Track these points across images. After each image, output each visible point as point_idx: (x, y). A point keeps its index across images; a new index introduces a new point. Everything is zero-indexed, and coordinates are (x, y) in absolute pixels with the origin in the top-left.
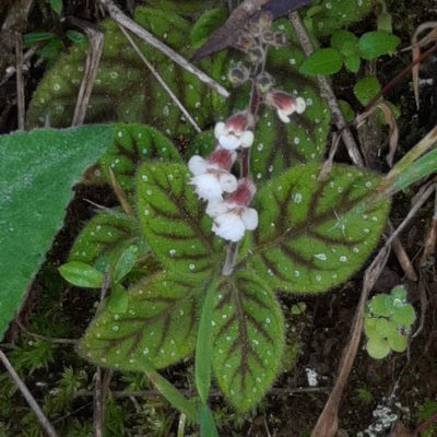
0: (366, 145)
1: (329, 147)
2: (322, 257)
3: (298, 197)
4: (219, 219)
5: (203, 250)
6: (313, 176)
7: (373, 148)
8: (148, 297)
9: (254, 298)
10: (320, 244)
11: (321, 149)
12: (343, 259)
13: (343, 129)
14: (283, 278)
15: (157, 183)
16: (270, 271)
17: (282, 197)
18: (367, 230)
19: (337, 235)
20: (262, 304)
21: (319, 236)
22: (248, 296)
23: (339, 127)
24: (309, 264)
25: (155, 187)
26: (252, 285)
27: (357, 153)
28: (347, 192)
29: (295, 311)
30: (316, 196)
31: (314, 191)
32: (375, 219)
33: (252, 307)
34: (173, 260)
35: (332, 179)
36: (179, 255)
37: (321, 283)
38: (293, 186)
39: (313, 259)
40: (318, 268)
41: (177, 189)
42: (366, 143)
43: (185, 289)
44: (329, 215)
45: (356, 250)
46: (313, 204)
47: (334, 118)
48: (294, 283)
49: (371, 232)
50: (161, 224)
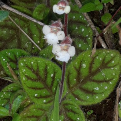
0: (108, 42)
1: (93, 44)
2: (97, 89)
3: (84, 65)
4: (58, 54)
5: (48, 94)
6: (89, 55)
7: (111, 43)
8: (28, 116)
9: (72, 111)
10: (96, 84)
11: (90, 45)
12: (106, 88)
13: (98, 36)
14: (82, 100)
15: (27, 66)
16: (76, 99)
17: (77, 67)
18: (114, 74)
19: (102, 79)
20: (75, 113)
21: (94, 81)
22: (69, 111)
23: (97, 36)
24: (92, 93)
25: (26, 68)
26: (69, 105)
27: (105, 45)
28: (104, 60)
29: (89, 113)
30: (91, 64)
31: (90, 62)
32: (116, 69)
33: (71, 115)
34: (37, 99)
35: (97, 56)
36: (39, 96)
37: (98, 99)
38: (81, 61)
39: (93, 90)
40: (96, 94)
41: (35, 68)
42: (108, 41)
43: (43, 112)
44: (98, 71)
45: (110, 83)
46: (91, 67)
47: (94, 32)
48: (87, 101)
49: (116, 74)
50: (30, 83)
